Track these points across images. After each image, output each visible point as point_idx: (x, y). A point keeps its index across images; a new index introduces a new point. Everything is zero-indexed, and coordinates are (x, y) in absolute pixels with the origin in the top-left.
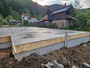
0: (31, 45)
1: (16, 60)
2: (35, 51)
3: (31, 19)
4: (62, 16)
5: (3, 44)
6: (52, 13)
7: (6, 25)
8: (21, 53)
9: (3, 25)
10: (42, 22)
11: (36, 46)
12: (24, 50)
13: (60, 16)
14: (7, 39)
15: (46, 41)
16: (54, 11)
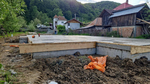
4: (129, 21)
10: (90, 29)
16: (114, 12)
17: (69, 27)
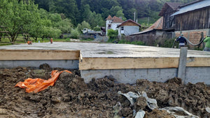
0: (106, 61)
1: (82, 80)
2: (112, 74)
3: (125, 27)
4: (201, 20)
5: (68, 62)
6: (176, 11)
7: (76, 38)
8: (91, 71)
9: (71, 40)
11: (114, 64)
12: (95, 67)
13: (196, 18)
14: (74, 54)
15: (133, 60)
16: (180, 7)
17: (122, 32)
